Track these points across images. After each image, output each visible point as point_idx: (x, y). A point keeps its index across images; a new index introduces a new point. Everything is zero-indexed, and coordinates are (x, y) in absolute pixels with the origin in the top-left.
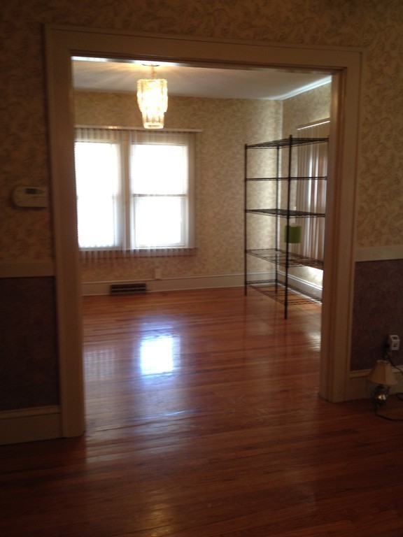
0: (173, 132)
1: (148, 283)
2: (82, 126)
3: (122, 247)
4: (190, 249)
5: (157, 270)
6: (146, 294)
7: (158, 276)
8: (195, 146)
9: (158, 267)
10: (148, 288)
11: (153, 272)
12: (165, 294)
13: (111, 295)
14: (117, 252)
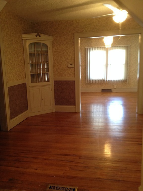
0: (121, 46)
1: (112, 89)
2: (96, 47)
3: (105, 79)
4: (125, 80)
5: (115, 86)
6: (111, 92)
7: (115, 87)
8: (128, 50)
9: (115, 85)
10: (112, 90)
11: (114, 86)
12: (116, 92)
13: (102, 92)
14: (103, 80)
